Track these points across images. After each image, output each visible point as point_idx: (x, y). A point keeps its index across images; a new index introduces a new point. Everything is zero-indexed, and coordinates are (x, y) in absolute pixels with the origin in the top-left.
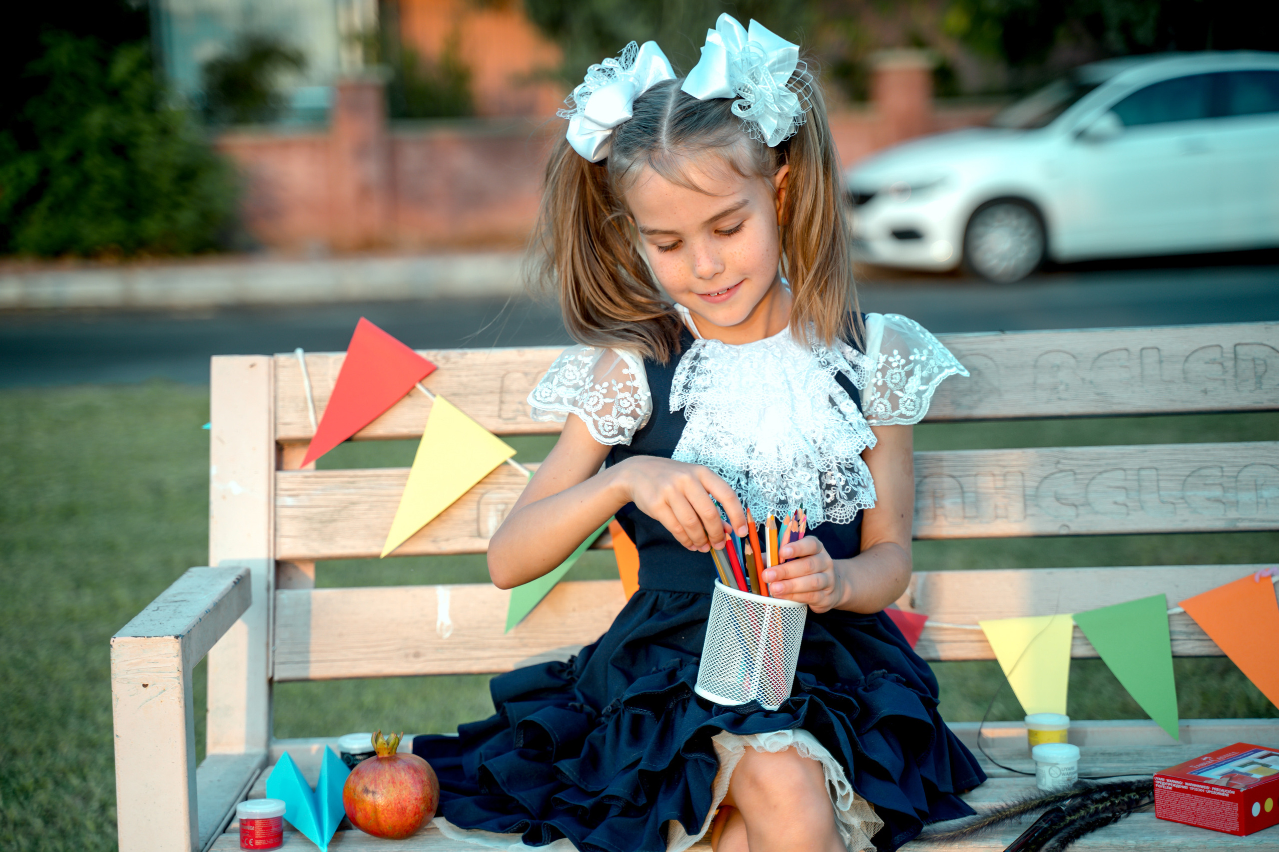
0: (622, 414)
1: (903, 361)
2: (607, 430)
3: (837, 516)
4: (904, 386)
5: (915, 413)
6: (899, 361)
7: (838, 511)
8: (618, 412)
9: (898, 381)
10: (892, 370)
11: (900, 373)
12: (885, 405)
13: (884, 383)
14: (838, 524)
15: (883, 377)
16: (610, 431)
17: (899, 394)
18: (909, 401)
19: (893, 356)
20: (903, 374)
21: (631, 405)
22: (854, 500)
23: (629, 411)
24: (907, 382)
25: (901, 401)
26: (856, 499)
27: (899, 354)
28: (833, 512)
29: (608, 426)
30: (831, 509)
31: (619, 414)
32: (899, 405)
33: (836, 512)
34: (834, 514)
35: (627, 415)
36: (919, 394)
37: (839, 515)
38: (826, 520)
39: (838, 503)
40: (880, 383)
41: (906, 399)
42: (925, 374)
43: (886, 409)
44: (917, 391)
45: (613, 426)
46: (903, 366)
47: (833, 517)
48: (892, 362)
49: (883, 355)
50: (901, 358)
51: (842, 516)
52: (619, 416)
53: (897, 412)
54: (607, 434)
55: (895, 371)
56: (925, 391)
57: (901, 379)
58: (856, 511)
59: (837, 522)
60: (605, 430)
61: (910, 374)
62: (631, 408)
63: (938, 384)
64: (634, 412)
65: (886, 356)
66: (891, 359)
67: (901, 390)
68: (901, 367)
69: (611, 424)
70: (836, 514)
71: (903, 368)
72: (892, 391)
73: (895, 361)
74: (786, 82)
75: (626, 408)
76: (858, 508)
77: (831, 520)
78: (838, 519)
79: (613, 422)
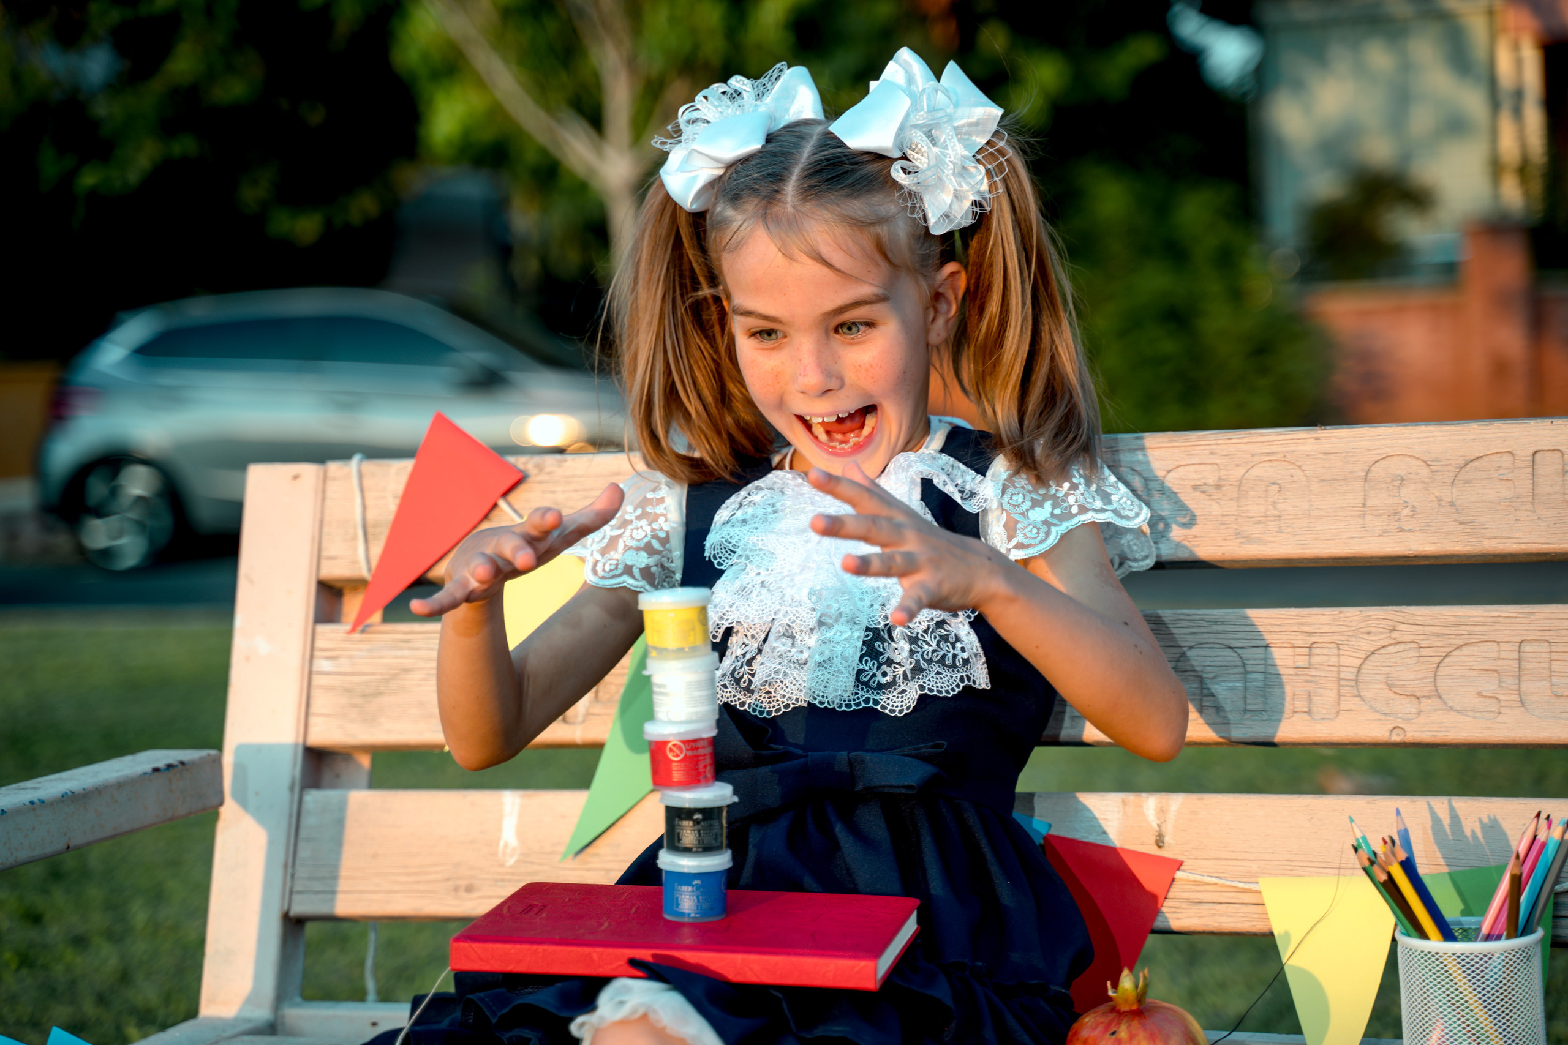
0: (631, 548)
3: (888, 704)
4: (1027, 511)
7: (891, 698)
8: (626, 546)
9: (1020, 502)
11: (1024, 495)
13: (1000, 504)
14: (886, 714)
17: (1019, 518)
18: (1031, 527)
23: (641, 544)
28: (884, 697)
30: (884, 693)
31: (627, 548)
33: (888, 698)
34: (885, 700)
35: (638, 549)
37: (891, 703)
38: (871, 705)
40: (994, 506)
41: (1026, 524)
42: (1058, 511)
47: (882, 703)
51: (895, 704)
52: (627, 550)
53: (1014, 542)
55: (1018, 490)
59: (887, 711)
64: (648, 545)
67: (1022, 514)
70: (888, 702)
75: (638, 540)
78: (889, 707)
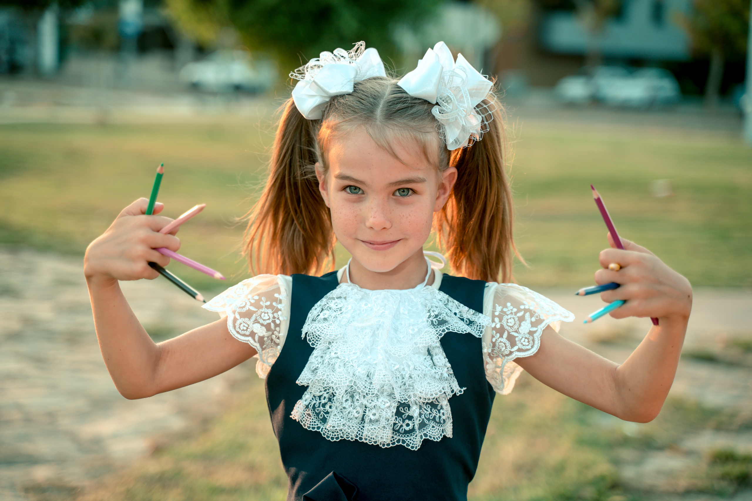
0: (259, 322)
1: (515, 310)
2: (242, 329)
3: (410, 443)
4: (518, 329)
5: (530, 348)
6: (512, 310)
7: (412, 439)
8: (256, 320)
9: (513, 324)
10: (506, 316)
11: (514, 318)
12: (504, 343)
13: (502, 326)
14: (410, 449)
15: (500, 321)
16: (243, 330)
17: (515, 334)
18: (524, 339)
19: (507, 307)
20: (516, 319)
21: (269, 319)
22: (422, 430)
23: (265, 323)
24: (520, 325)
25: (517, 339)
26: (424, 430)
27: (511, 305)
28: (408, 438)
29: (244, 326)
30: (408, 436)
31: (256, 321)
32: (516, 342)
33: (410, 439)
34: (409, 440)
35: (262, 325)
36: (531, 333)
37: (412, 442)
38: (401, 443)
39: (415, 432)
40: (498, 326)
41: (521, 338)
42: (533, 319)
43: (506, 346)
44: (528, 331)
45: (247, 328)
46: (516, 313)
47: (407, 442)
48: (506, 312)
49: (499, 306)
50: (513, 308)
51: (414, 443)
52: (256, 323)
53: (516, 348)
54: (240, 331)
55: (509, 316)
56: (535, 332)
57: (515, 323)
58: (422, 440)
59: (409, 447)
60: (239, 327)
61: (522, 319)
62: (268, 322)
63: (545, 328)
64: (269, 324)
65: (501, 307)
66: (505, 310)
67: (516, 332)
68: (514, 313)
69: (247, 326)
70: (410, 441)
71: (516, 315)
72: (509, 333)
73: (508, 310)
74: (475, 106)
75: (264, 320)
76: (424, 438)
77: (405, 445)
78: (411, 445)
79: (249, 325)
